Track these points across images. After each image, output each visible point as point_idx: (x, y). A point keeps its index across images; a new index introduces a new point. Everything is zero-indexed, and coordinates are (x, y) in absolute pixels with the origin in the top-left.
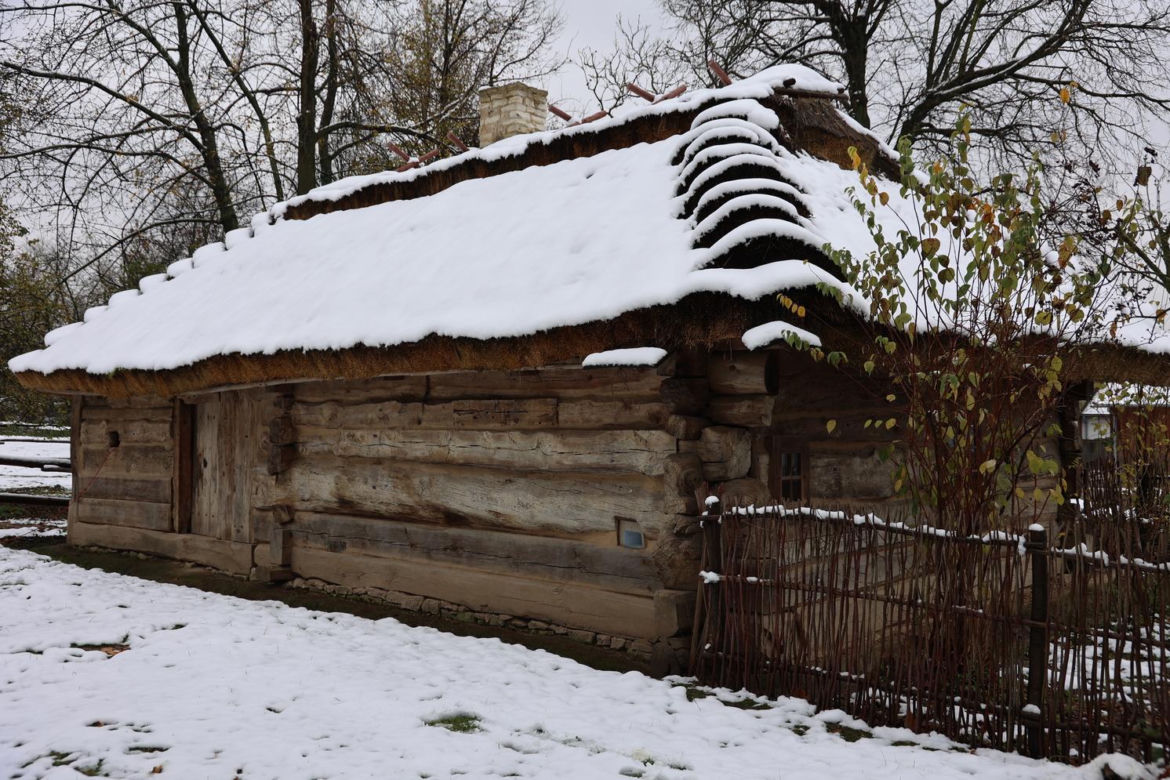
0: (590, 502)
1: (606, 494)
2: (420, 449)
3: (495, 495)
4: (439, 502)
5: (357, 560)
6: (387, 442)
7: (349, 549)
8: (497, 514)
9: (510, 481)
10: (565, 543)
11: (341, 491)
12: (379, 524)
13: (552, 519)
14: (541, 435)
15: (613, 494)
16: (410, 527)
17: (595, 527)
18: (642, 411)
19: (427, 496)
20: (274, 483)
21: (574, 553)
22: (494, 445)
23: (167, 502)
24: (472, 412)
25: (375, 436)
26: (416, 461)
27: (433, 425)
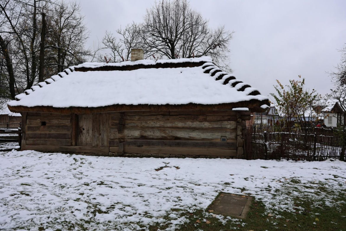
0: (215, 134)
1: (219, 132)
2: (169, 125)
3: (190, 134)
4: (175, 135)
5: (148, 148)
6: (158, 124)
7: (144, 146)
8: (190, 137)
9: (194, 131)
10: (208, 141)
11: (142, 134)
12: (155, 140)
13: (205, 137)
14: (204, 122)
15: (221, 132)
16: (164, 141)
17: (215, 138)
18: (226, 118)
19: (171, 134)
20: (117, 133)
21: (211, 143)
22: (191, 124)
23: (69, 139)
24: (184, 118)
25: (154, 122)
26: (168, 127)
27: (173, 120)
